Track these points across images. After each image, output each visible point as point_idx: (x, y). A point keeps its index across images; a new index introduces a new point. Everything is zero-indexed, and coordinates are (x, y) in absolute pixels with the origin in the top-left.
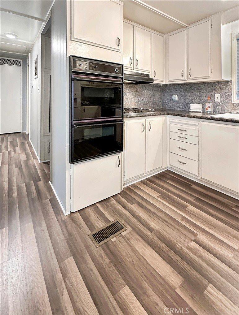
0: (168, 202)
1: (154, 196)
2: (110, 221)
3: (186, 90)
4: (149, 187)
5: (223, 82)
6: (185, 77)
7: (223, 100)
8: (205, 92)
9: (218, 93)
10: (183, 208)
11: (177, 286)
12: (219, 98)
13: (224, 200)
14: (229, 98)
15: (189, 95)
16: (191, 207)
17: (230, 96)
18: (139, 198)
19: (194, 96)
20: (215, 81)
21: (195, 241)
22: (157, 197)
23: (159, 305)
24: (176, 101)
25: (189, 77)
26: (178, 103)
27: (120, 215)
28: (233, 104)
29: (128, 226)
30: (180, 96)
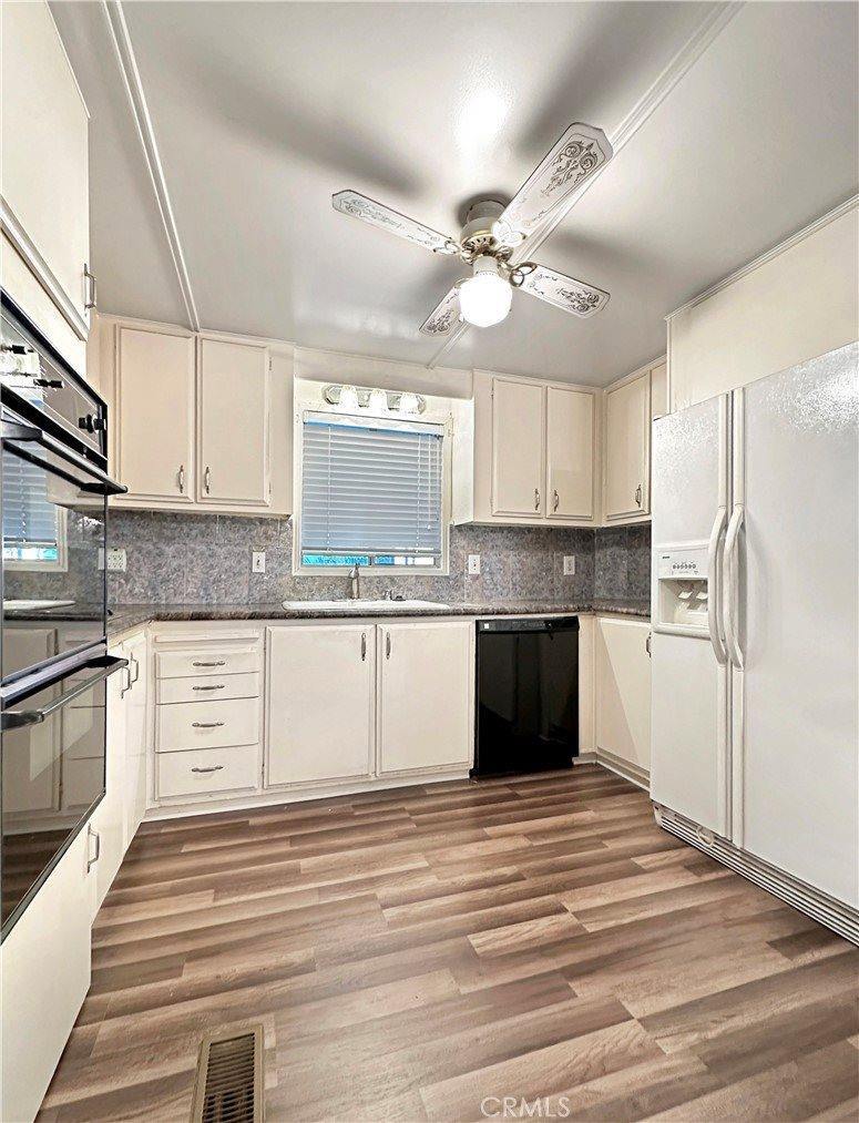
0: (254, 891)
1: (203, 905)
2: (189, 1072)
3: (160, 536)
4: (156, 898)
5: (272, 520)
6: (189, 492)
7: (272, 568)
8: (225, 545)
9: (260, 549)
10: (294, 875)
11: (455, 986)
12: (263, 562)
13: (329, 810)
14: (286, 564)
15: (170, 550)
16: (304, 863)
17: (288, 557)
18: (174, 943)
19: (190, 555)
20: (253, 517)
21: (385, 906)
22: (215, 900)
23: (479, 1035)
24: (120, 572)
25: (204, 494)
26: (127, 581)
27: (193, 1025)
28: (293, 578)
29: (253, 1020)
30: (136, 554)
